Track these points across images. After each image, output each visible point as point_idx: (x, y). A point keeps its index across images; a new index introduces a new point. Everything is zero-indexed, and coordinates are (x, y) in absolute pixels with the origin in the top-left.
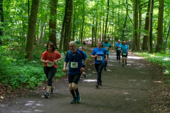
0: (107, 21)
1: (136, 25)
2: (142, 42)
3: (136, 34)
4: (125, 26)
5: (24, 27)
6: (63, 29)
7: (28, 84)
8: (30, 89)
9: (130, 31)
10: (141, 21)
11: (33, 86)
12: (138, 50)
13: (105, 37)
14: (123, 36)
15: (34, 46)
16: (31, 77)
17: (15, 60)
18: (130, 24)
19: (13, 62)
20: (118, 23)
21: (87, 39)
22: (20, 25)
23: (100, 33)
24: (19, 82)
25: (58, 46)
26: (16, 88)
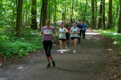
0: (73, 8)
1: (93, 10)
2: (98, 22)
3: (93, 17)
4: (85, 11)
5: (14, 14)
6: (41, 15)
7: (18, 54)
8: (20, 57)
9: (89, 15)
10: (96, 8)
11: (21, 56)
12: (95, 28)
13: (71, 20)
14: (84, 18)
15: (21, 28)
16: (20, 49)
17: (8, 38)
18: (89, 10)
19: (6, 39)
20: (80, 10)
21: (59, 22)
22: (11, 13)
23: (68, 17)
24: (12, 53)
25: (38, 27)
26: (10, 57)
